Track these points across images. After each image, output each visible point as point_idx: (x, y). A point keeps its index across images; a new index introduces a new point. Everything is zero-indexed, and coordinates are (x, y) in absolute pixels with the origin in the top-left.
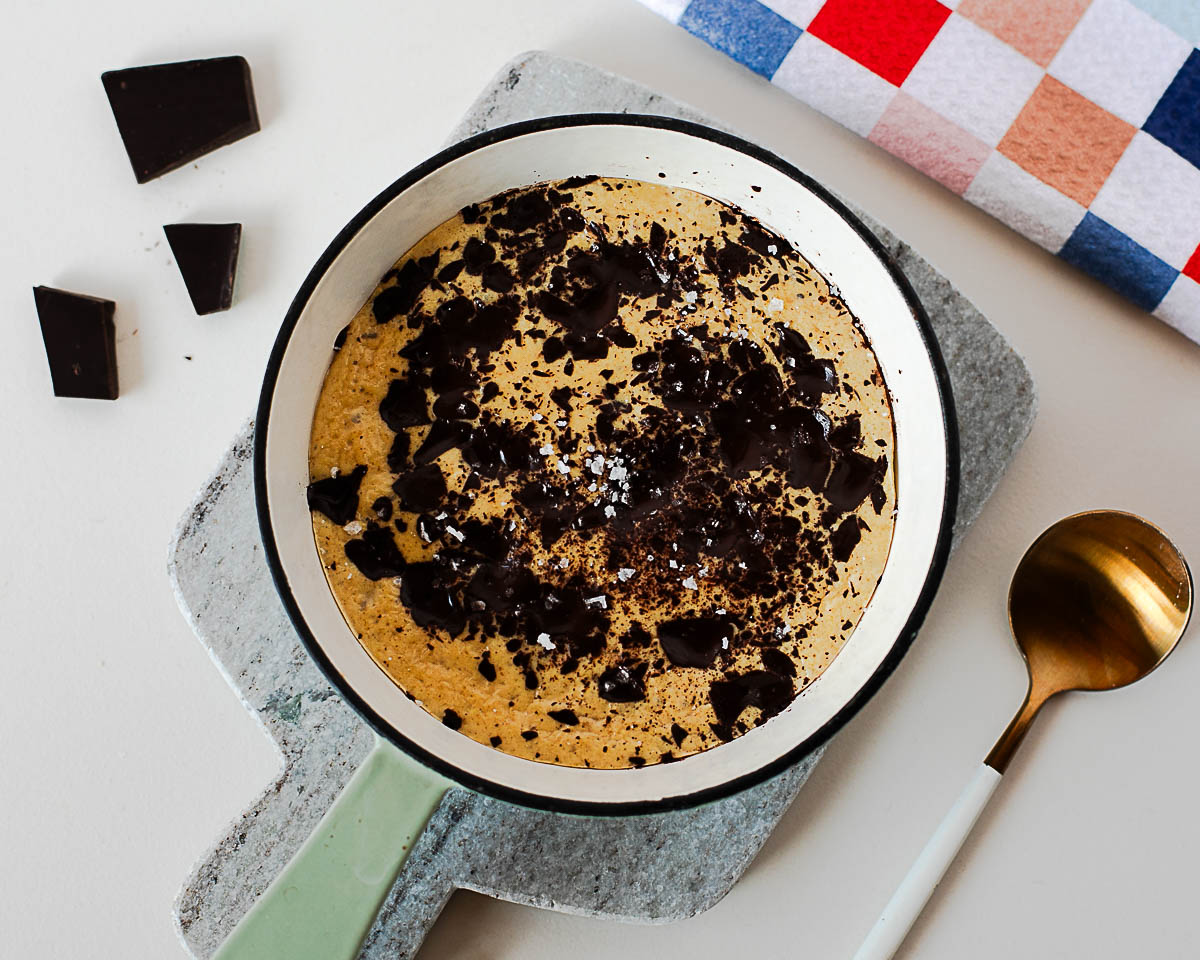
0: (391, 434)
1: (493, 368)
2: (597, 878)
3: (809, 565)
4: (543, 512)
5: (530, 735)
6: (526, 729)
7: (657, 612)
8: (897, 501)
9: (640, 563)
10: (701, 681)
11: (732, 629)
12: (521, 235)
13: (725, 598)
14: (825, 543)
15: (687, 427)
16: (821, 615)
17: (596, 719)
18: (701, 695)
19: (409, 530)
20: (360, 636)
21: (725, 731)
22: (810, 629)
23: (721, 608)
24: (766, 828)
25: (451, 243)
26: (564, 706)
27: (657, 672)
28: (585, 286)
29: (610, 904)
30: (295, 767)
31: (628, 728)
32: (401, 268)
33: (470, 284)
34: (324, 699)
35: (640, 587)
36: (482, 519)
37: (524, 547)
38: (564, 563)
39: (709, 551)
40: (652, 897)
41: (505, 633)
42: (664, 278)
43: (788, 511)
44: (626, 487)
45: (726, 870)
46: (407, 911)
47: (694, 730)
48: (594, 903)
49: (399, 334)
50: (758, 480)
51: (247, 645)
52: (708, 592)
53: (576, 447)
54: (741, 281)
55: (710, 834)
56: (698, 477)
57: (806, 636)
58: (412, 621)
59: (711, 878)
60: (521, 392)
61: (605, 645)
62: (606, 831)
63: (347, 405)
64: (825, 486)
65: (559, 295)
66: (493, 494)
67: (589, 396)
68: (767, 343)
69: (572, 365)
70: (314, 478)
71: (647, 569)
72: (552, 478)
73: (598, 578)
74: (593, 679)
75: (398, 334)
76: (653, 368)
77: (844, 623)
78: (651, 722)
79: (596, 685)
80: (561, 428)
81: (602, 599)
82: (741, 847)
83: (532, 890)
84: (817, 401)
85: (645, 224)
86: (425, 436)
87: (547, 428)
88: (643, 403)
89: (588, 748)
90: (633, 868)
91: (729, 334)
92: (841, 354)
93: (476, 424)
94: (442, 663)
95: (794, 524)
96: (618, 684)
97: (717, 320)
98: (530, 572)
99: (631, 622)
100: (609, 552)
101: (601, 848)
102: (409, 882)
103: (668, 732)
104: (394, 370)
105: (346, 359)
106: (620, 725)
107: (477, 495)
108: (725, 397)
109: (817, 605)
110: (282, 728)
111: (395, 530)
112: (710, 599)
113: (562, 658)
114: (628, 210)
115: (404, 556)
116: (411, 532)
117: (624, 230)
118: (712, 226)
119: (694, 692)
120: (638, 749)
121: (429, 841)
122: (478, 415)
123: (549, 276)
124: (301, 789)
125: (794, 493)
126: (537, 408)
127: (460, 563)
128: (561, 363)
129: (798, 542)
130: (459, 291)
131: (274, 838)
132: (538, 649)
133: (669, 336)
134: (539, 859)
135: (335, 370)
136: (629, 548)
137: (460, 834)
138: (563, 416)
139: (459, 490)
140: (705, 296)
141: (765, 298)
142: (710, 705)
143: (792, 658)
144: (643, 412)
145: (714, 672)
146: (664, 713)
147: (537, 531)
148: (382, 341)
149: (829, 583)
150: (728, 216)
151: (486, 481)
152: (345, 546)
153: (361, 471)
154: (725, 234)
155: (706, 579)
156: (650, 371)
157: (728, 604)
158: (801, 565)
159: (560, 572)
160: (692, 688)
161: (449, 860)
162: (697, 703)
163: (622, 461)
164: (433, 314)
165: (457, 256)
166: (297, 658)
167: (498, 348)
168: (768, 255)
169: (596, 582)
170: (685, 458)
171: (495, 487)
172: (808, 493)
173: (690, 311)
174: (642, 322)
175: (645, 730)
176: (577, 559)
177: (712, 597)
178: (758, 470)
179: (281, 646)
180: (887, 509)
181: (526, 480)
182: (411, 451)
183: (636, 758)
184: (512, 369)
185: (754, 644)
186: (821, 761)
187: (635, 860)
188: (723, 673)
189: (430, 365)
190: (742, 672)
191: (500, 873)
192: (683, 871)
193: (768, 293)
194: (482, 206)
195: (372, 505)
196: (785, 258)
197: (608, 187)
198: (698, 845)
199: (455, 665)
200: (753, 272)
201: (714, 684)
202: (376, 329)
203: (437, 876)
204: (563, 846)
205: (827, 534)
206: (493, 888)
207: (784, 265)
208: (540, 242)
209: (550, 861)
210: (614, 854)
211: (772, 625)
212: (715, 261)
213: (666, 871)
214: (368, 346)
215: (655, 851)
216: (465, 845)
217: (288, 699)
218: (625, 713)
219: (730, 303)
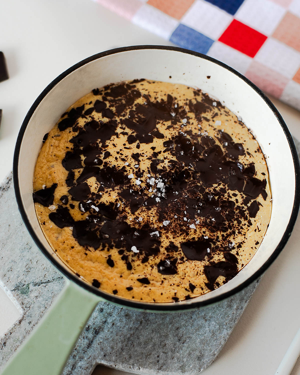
0: (67, 172)
1: (108, 146)
2: (158, 357)
3: (240, 219)
4: (131, 200)
5: (130, 289)
6: (128, 286)
7: (180, 238)
8: (272, 196)
9: (172, 219)
10: (200, 265)
11: (211, 245)
12: (116, 99)
13: (207, 233)
14: (246, 211)
15: (187, 168)
16: (247, 239)
17: (157, 282)
18: (200, 271)
19: (75, 208)
20: (56, 251)
21: (211, 286)
22: (243, 244)
23: (206, 236)
24: (227, 333)
25: (88, 102)
26: (143, 277)
27: (181, 262)
28: (143, 117)
29: (164, 367)
30: (27, 313)
32: (69, 112)
33: (97, 116)
34: (39, 285)
35: (172, 228)
36: (106, 203)
37: (123, 214)
38: (140, 219)
39: (199, 215)
40: (182, 364)
41: (117, 247)
42: (173, 114)
43: (230, 198)
44: (164, 191)
45: (212, 351)
46: (77, 373)
47: (198, 286)
48: (157, 367)
50: (217, 187)
51: (6, 264)
52: (200, 230)
53: (143, 175)
54: (203, 115)
55: (205, 337)
56: (192, 187)
57: (241, 247)
58: (78, 244)
59: (206, 355)
60: (119, 155)
61: (159, 251)
62: (161, 337)
63: (48, 161)
64: (243, 190)
65: (133, 120)
66: (110, 193)
67: (147, 156)
68: (216, 137)
69: (139, 145)
70: (35, 190)
71: (175, 221)
72: (134, 187)
73: (155, 225)
74: (155, 265)
75: (69, 134)
76: (171, 146)
77: (256, 242)
78: (180, 282)
79: (156, 267)
80: (136, 168)
81: (157, 233)
82: (218, 341)
83: (130, 362)
84: (237, 159)
85: (165, 95)
86: (81, 173)
87: (131, 168)
88: (168, 159)
89: (154, 294)
90: (173, 351)
91: (201, 134)
92: (245, 141)
93: (102, 167)
94: (91, 260)
95: (232, 204)
96: (166, 267)
97: (195, 129)
98: (126, 223)
99: (169, 242)
100: (159, 215)
101: (159, 344)
102: (77, 361)
103: (187, 286)
104: (67, 148)
105: (48, 144)
106: (167, 284)
107: (103, 194)
108: (201, 157)
109: (245, 235)
110: (21, 297)
111: (70, 208)
112: (201, 233)
113: (142, 257)
114: (158, 90)
115: (74, 218)
116: (76, 208)
117: (156, 97)
118: (191, 96)
119: (197, 270)
120: (175, 294)
121: (85, 343)
122: (102, 164)
123: (128, 114)
124: (30, 323)
125: (231, 192)
126: (126, 161)
127: (97, 220)
128: (135, 144)
129: (235, 210)
130: (93, 118)
131: (18, 344)
132: (132, 253)
133: (177, 134)
135: (43, 149)
136: (167, 214)
137: (99, 340)
138: (137, 163)
139: (96, 192)
140: (190, 120)
141: (213, 121)
142: (204, 275)
143: (236, 256)
144: (169, 162)
145: (205, 262)
146: (185, 279)
147: (129, 207)
148: (62, 137)
149: (248, 226)
150: (197, 92)
151: (106, 189)
152: (49, 215)
153: (55, 186)
154: (196, 99)
155: (199, 225)
156: (171, 147)
157: (208, 235)
158: (237, 219)
159: (139, 223)
160: (196, 268)
161: (94, 351)
162: (199, 274)
163: (162, 180)
164: (83, 127)
165: (92, 106)
166: (27, 269)
167: (109, 139)
168: (213, 106)
169: (154, 227)
170: (186, 180)
171: (110, 191)
172: (237, 192)
173: (184, 126)
174: (166, 129)
175: (178, 286)
176: (146, 217)
177: (202, 232)
178: (216, 184)
179: (20, 264)
180: (268, 198)
181: (123, 189)
182: (75, 178)
183: (175, 297)
184: (115, 147)
185: (220, 251)
186: (247, 306)
187: (174, 348)
188: (209, 262)
189: (82, 146)
190: (216, 262)
191: (116, 356)
192: (194, 353)
193: (214, 119)
194: (100, 90)
195: (59, 199)
196: (220, 107)
197: (149, 83)
198: (200, 341)
199: (97, 261)
200: (208, 112)
201: (205, 267)
202: (60, 133)
203: (89, 358)
204: (143, 344)
205: (246, 207)
206: (113, 363)
207: (219, 110)
208: (124, 102)
209: (138, 350)
210: (164, 346)
211: (227, 243)
212: (193, 108)
213: (187, 352)
214: (56, 140)
215: (182, 344)
216: (101, 344)
217: (24, 286)
218: (169, 279)
219: (200, 123)
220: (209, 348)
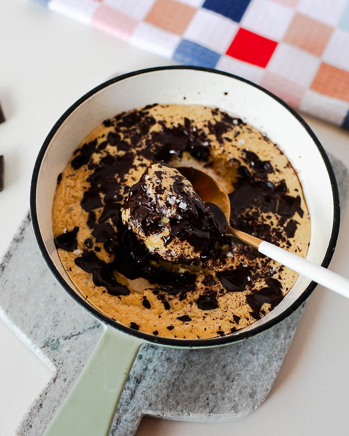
0: (87, 214)
1: (126, 180)
2: (207, 399)
3: (277, 242)
5: (171, 328)
6: (169, 325)
8: (308, 212)
10: (242, 296)
11: (251, 273)
12: (130, 129)
13: (246, 260)
14: (282, 232)
17: (198, 318)
18: (243, 301)
19: (101, 250)
20: (87, 297)
21: (257, 315)
23: (244, 264)
24: (278, 365)
25: (101, 135)
26: (183, 314)
27: (221, 294)
28: (160, 145)
29: (216, 409)
30: (61, 370)
31: (214, 319)
32: (81, 148)
33: (112, 150)
34: (70, 339)
38: (173, 253)
40: (234, 404)
43: (264, 222)
45: (265, 386)
46: (123, 427)
47: (243, 316)
48: (208, 410)
49: (85, 173)
50: (249, 211)
51: (31, 320)
52: (238, 258)
54: (224, 135)
55: (254, 372)
57: (283, 270)
59: (258, 391)
61: (196, 286)
62: (207, 378)
63: (66, 203)
64: (277, 210)
65: (150, 150)
68: (241, 158)
70: (56, 236)
74: (194, 301)
78: (223, 315)
79: (196, 304)
82: (269, 375)
83: (179, 409)
84: (266, 178)
85: (182, 118)
86: (102, 212)
89: (197, 330)
90: (222, 392)
92: (272, 158)
93: (122, 203)
94: (126, 304)
95: (268, 227)
101: (207, 385)
102: (121, 414)
103: (231, 318)
104: (85, 188)
105: (63, 185)
106: (210, 319)
110: (52, 354)
111: (95, 251)
112: (239, 261)
113: (179, 294)
114: (173, 114)
116: (103, 250)
117: (173, 121)
118: (209, 116)
120: (220, 327)
121: (127, 394)
122: (122, 199)
123: (144, 144)
124: (65, 380)
125: (265, 215)
129: (271, 234)
130: (108, 153)
131: (55, 404)
134: (179, 394)
135: (59, 190)
137: (141, 389)
140: (212, 144)
141: (236, 140)
142: (248, 305)
143: (279, 280)
145: (246, 291)
146: (228, 311)
148: (78, 176)
149: (288, 248)
150: (215, 112)
152: (75, 260)
153: (76, 229)
154: (215, 119)
155: (236, 253)
157: (247, 263)
160: (238, 299)
161: (138, 401)
162: (241, 304)
164: (98, 163)
165: (105, 139)
166: (54, 323)
167: (127, 172)
168: (234, 125)
172: (271, 214)
175: (221, 319)
178: (248, 208)
179: (47, 319)
180: (305, 215)
182: (97, 219)
183: (220, 331)
184: (135, 180)
185: (261, 277)
186: (296, 333)
187: (223, 388)
188: (250, 291)
189: (99, 184)
190: (258, 289)
191: (163, 404)
192: (245, 390)
193: (237, 138)
194: (112, 120)
195: (83, 243)
196: (241, 125)
197: (163, 107)
198: (250, 377)
199: (131, 304)
200: (229, 131)
201: (247, 296)
202: (75, 172)
203: (134, 409)
204: (189, 387)
205: (282, 228)
206: (160, 411)
207: (241, 128)
208: (138, 131)
209: (185, 395)
210: (213, 387)
211: (267, 269)
212: (213, 129)
213: (238, 391)
214: (72, 179)
215: (231, 383)
216: (144, 393)
217: (53, 341)
218: (211, 314)
219: (222, 145)
220: (261, 383)
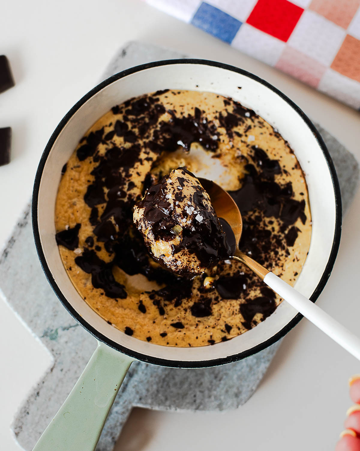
0: (89, 209)
1: (131, 175)
2: (195, 396)
3: (277, 250)
5: (164, 335)
6: (162, 332)
8: (311, 219)
10: (235, 305)
11: (247, 281)
12: (139, 118)
14: (282, 239)
16: (285, 271)
17: (191, 325)
18: (236, 310)
19: (102, 250)
20: (85, 298)
21: (248, 324)
23: (242, 272)
25: (108, 123)
26: (177, 321)
27: (216, 302)
28: (168, 137)
30: (58, 360)
32: (87, 136)
33: (118, 140)
34: (68, 329)
40: (219, 402)
43: (266, 227)
45: (250, 386)
47: (235, 326)
48: (194, 407)
49: (89, 165)
50: (252, 215)
51: (32, 309)
52: (236, 265)
54: (235, 129)
55: (242, 372)
59: (244, 390)
61: (192, 293)
62: (197, 375)
63: (70, 198)
64: (280, 215)
65: (157, 142)
68: (249, 155)
70: (58, 231)
74: (189, 308)
77: (295, 273)
78: (215, 324)
79: (190, 311)
83: (167, 404)
84: (273, 179)
85: (192, 108)
86: (105, 208)
89: (189, 338)
90: (210, 389)
92: (281, 157)
93: (126, 200)
94: (122, 307)
95: (269, 233)
101: (195, 382)
103: (223, 327)
104: (89, 181)
105: (67, 178)
106: (202, 327)
109: (282, 266)
110: (51, 344)
111: (96, 251)
112: (237, 268)
113: (174, 300)
114: (183, 102)
117: (183, 111)
118: (221, 107)
119: (233, 309)
120: (211, 336)
122: (126, 196)
123: (152, 135)
124: (62, 370)
125: (267, 220)
129: (271, 240)
130: (114, 144)
134: (169, 390)
135: (63, 183)
137: (133, 383)
140: (221, 137)
141: (246, 136)
142: (240, 314)
145: (241, 300)
146: (221, 320)
148: (83, 169)
149: (286, 256)
150: (228, 101)
152: (75, 259)
153: (78, 226)
154: (226, 110)
157: (244, 270)
158: (274, 250)
161: (130, 395)
162: (234, 314)
164: (104, 155)
165: (112, 129)
166: (54, 313)
167: (132, 166)
168: (246, 117)
172: (273, 219)
175: (214, 328)
178: (251, 211)
179: (47, 308)
180: (308, 222)
182: (99, 215)
183: (211, 341)
184: (139, 175)
185: (257, 286)
187: (210, 386)
188: (244, 300)
189: (104, 177)
190: (252, 298)
191: (152, 398)
192: (232, 389)
193: (248, 133)
194: (120, 106)
195: (84, 241)
196: (253, 118)
197: (174, 93)
198: (237, 377)
199: (128, 307)
200: (240, 125)
201: (241, 305)
202: (79, 164)
203: (125, 402)
204: (179, 383)
205: (283, 235)
206: (150, 405)
207: (253, 121)
208: (147, 120)
209: (174, 391)
210: (201, 385)
212: (223, 122)
213: (224, 390)
214: (76, 171)
215: (218, 382)
216: (136, 387)
217: (52, 331)
218: (204, 322)
219: (231, 140)
